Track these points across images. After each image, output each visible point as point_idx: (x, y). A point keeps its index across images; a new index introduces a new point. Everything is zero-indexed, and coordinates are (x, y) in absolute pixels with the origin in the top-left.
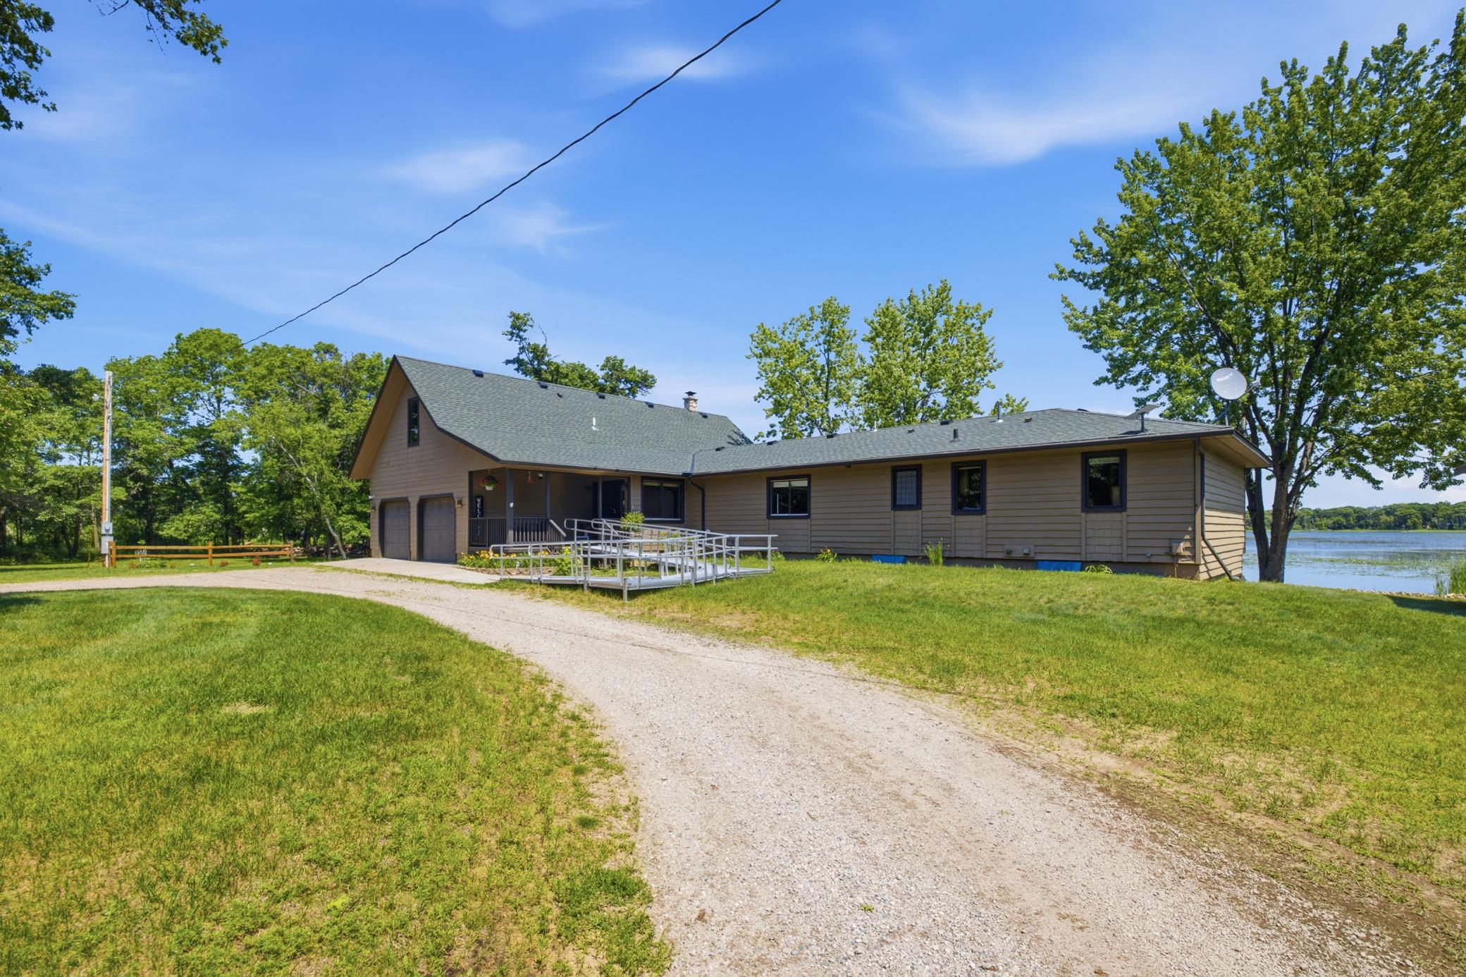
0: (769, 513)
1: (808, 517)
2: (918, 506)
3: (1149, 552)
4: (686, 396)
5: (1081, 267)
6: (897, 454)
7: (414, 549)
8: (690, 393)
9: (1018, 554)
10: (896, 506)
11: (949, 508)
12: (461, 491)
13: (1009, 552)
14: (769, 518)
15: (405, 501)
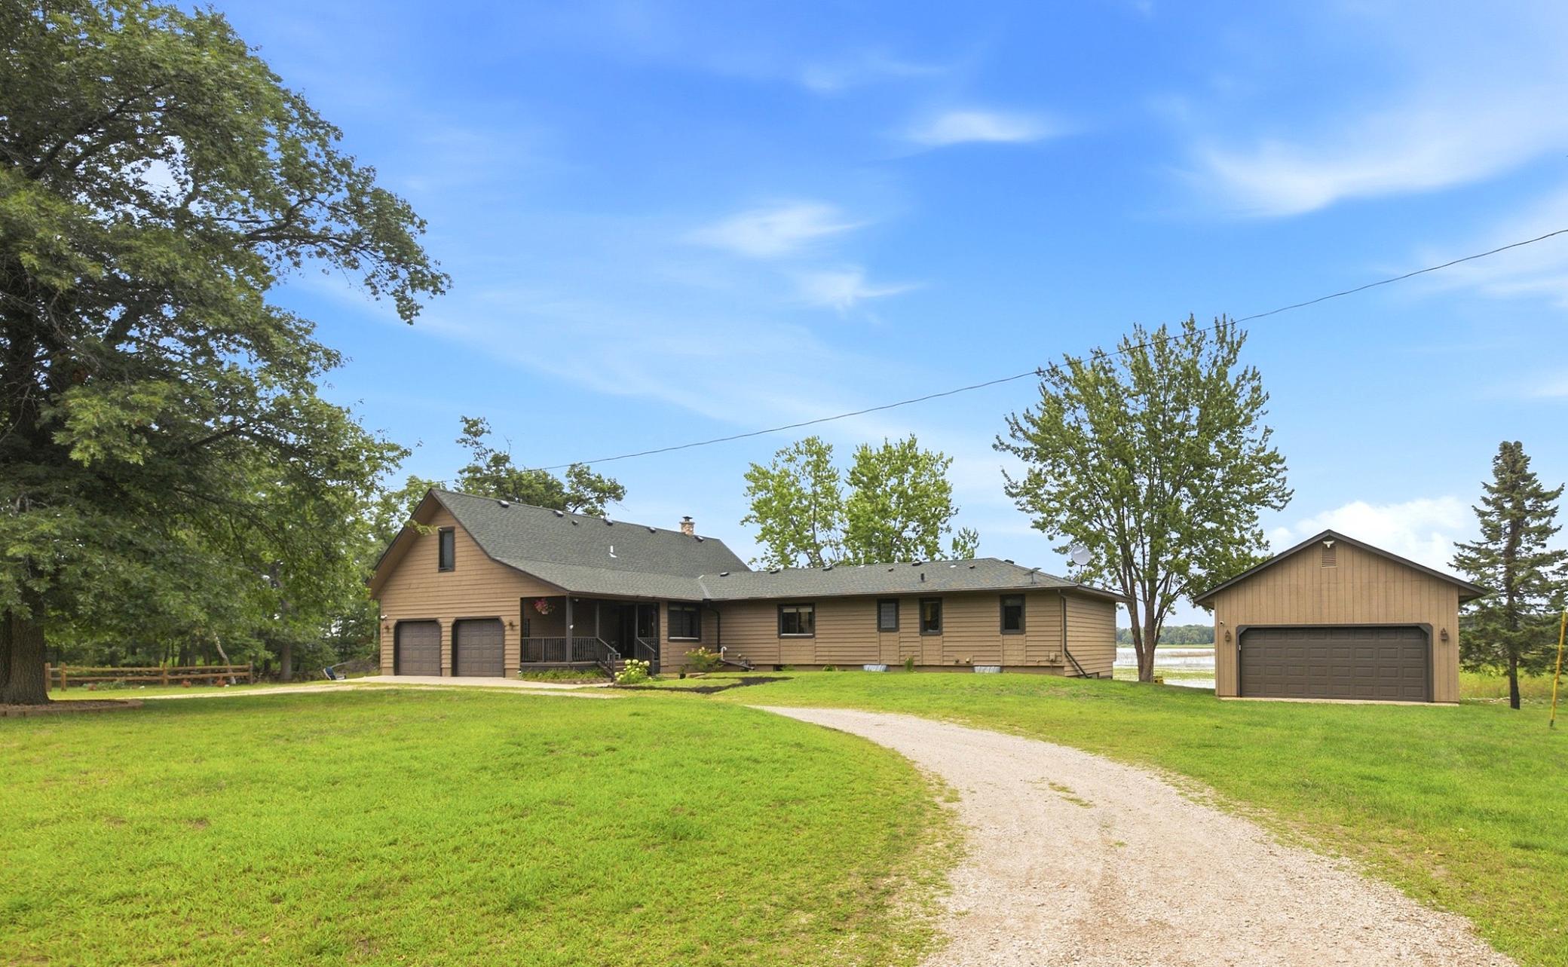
0: (779, 634)
1: (813, 637)
2: (896, 629)
3: (1038, 659)
4: (683, 520)
5: (1014, 443)
6: (881, 591)
7: (447, 663)
8: (687, 518)
9: (963, 662)
10: (880, 629)
11: (918, 630)
12: (510, 613)
13: (957, 661)
14: (780, 637)
15: (433, 623)
